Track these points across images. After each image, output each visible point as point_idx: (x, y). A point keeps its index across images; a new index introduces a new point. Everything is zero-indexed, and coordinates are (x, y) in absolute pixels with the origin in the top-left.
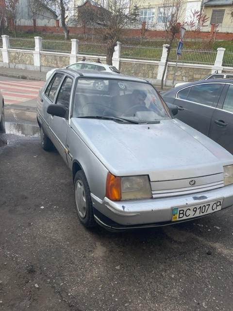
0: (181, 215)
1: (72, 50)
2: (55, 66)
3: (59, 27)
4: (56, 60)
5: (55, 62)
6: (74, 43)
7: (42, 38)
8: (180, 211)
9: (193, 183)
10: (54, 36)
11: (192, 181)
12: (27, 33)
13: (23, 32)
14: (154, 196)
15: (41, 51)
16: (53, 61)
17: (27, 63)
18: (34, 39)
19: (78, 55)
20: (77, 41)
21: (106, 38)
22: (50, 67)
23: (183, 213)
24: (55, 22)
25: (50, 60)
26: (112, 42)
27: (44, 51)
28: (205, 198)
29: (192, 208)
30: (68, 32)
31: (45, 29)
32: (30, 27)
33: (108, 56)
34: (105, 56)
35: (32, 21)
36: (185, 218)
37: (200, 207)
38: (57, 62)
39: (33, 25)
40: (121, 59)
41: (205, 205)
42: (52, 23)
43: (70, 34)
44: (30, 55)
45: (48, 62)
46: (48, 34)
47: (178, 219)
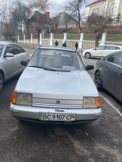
0: (45, 118)
1: (81, 38)
2: (72, 46)
3: (77, 28)
4: (72, 43)
5: (72, 44)
6: (82, 35)
7: (67, 34)
8: (44, 115)
9: (58, 102)
10: (74, 32)
11: (58, 101)
12: (63, 31)
13: (61, 31)
14: (33, 105)
15: (67, 39)
16: (71, 44)
17: (60, 45)
18: (64, 34)
19: (83, 41)
20: (83, 34)
21: (96, 31)
22: (69, 47)
23: (46, 117)
24: (76, 26)
25: (70, 44)
26: (99, 33)
27: (68, 39)
28: (63, 111)
29: (52, 115)
30: (81, 30)
31: (71, 29)
32: (64, 29)
33: (96, 40)
34: (95, 40)
35: (66, 26)
36: (47, 119)
37: (58, 116)
38: (73, 44)
39: (66, 28)
40: (106, 42)
41: (62, 115)
42: (74, 26)
43: (82, 31)
44: (61, 42)
45: (69, 45)
46: (72, 31)
47: (43, 119)
